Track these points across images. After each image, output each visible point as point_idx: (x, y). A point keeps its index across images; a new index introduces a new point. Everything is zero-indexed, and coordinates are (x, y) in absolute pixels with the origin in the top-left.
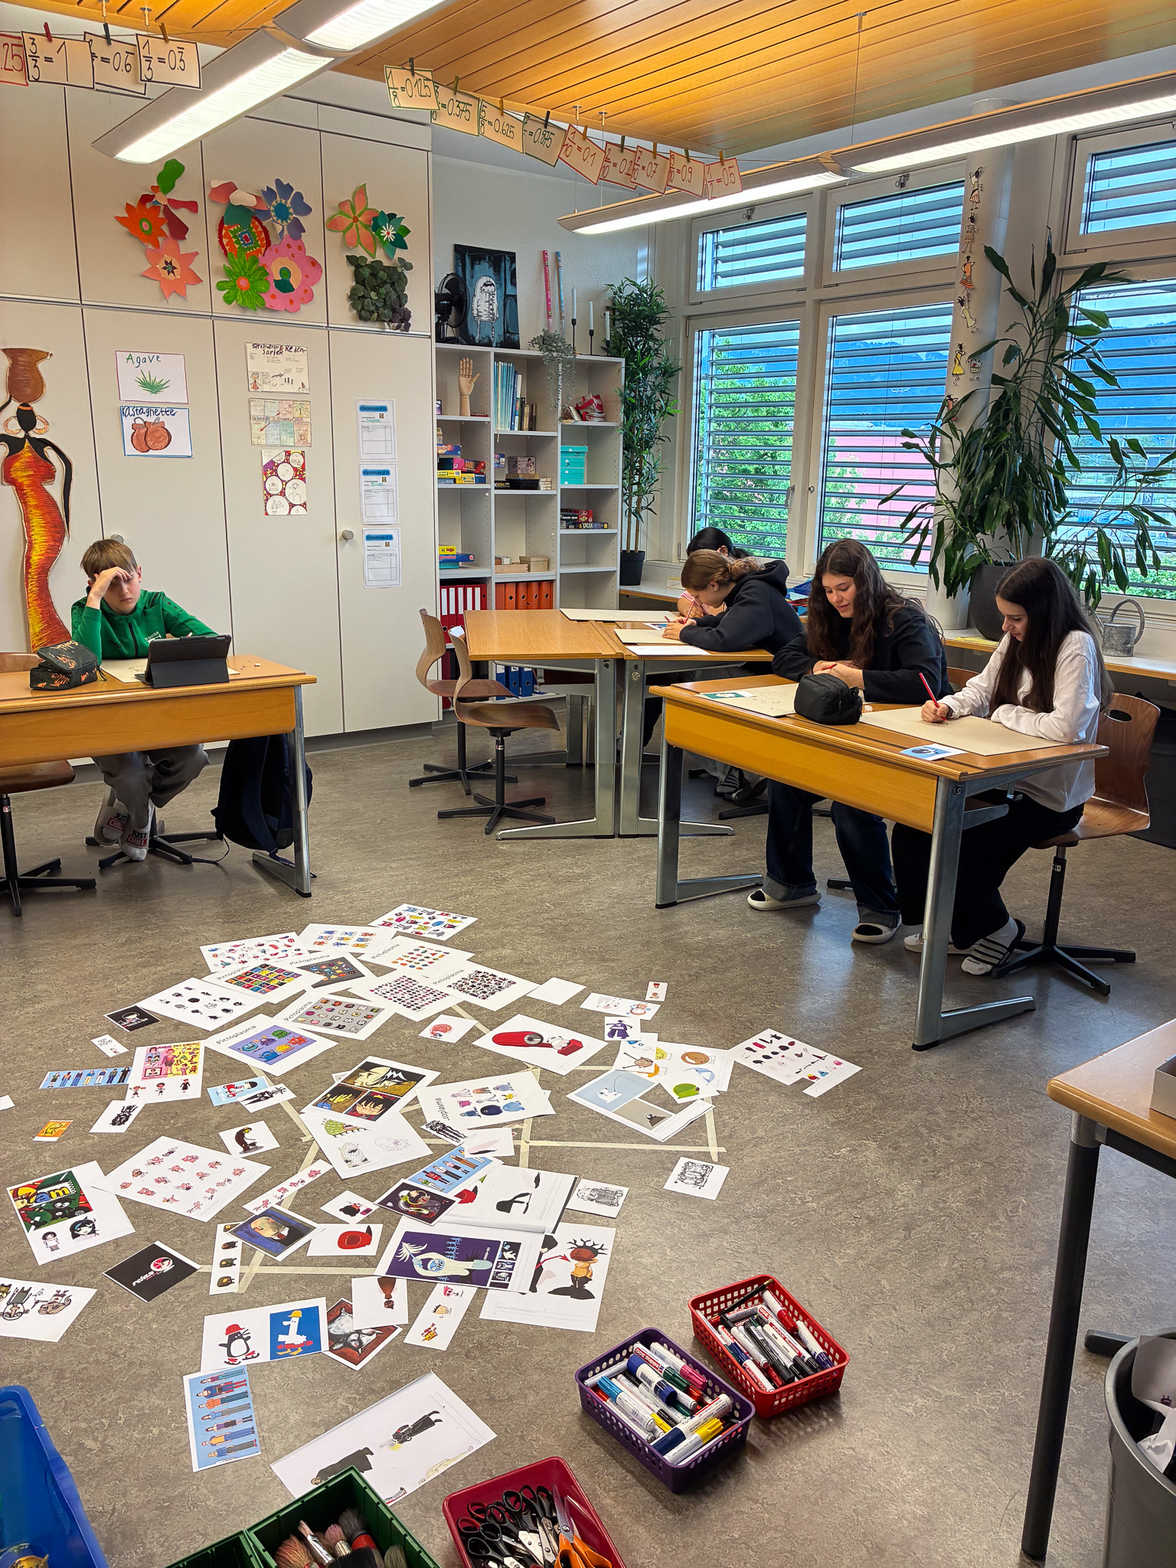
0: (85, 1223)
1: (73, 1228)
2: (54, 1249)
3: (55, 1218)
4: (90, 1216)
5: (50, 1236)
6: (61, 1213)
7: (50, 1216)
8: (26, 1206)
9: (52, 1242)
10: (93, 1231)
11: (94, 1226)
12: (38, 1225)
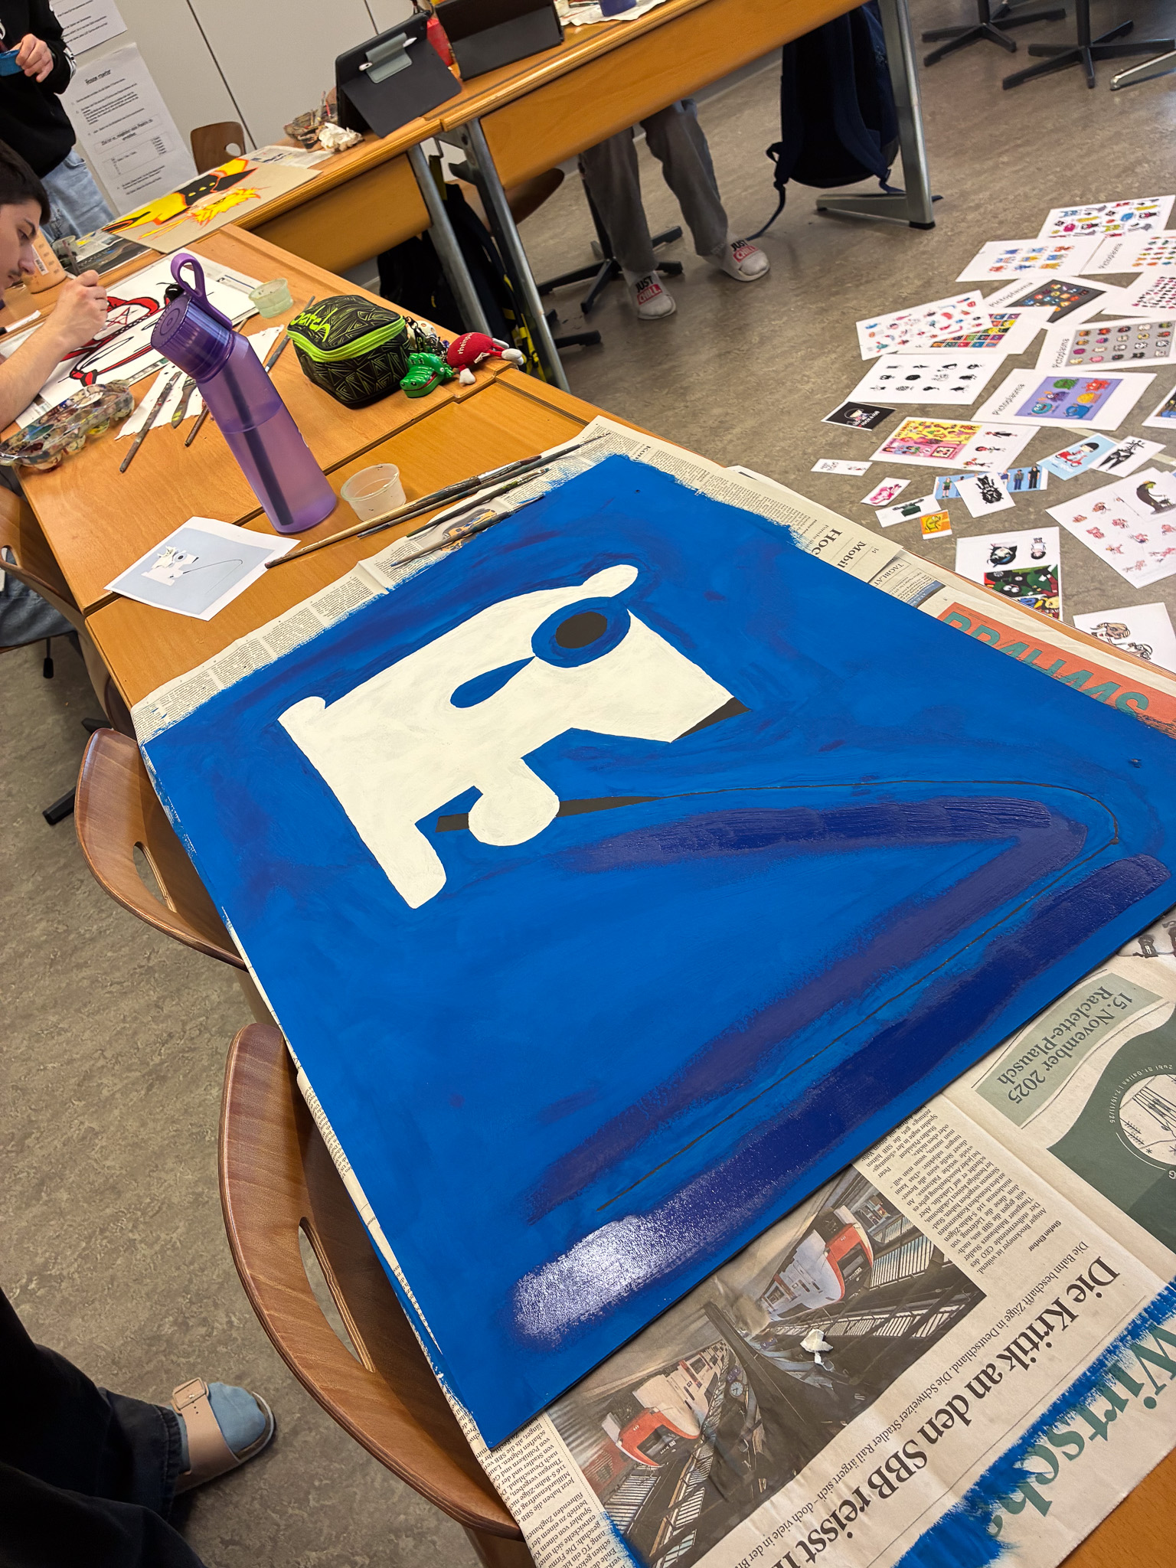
0: (997, 561)
1: (1013, 557)
2: (1039, 540)
3: (1024, 575)
4: (991, 568)
5: (1038, 555)
6: (1017, 579)
7: (1029, 579)
8: (1049, 597)
9: (1038, 547)
10: (995, 549)
11: (993, 554)
12: (1044, 571)
